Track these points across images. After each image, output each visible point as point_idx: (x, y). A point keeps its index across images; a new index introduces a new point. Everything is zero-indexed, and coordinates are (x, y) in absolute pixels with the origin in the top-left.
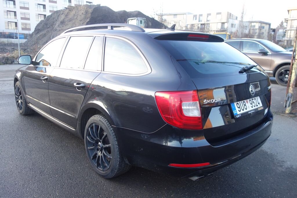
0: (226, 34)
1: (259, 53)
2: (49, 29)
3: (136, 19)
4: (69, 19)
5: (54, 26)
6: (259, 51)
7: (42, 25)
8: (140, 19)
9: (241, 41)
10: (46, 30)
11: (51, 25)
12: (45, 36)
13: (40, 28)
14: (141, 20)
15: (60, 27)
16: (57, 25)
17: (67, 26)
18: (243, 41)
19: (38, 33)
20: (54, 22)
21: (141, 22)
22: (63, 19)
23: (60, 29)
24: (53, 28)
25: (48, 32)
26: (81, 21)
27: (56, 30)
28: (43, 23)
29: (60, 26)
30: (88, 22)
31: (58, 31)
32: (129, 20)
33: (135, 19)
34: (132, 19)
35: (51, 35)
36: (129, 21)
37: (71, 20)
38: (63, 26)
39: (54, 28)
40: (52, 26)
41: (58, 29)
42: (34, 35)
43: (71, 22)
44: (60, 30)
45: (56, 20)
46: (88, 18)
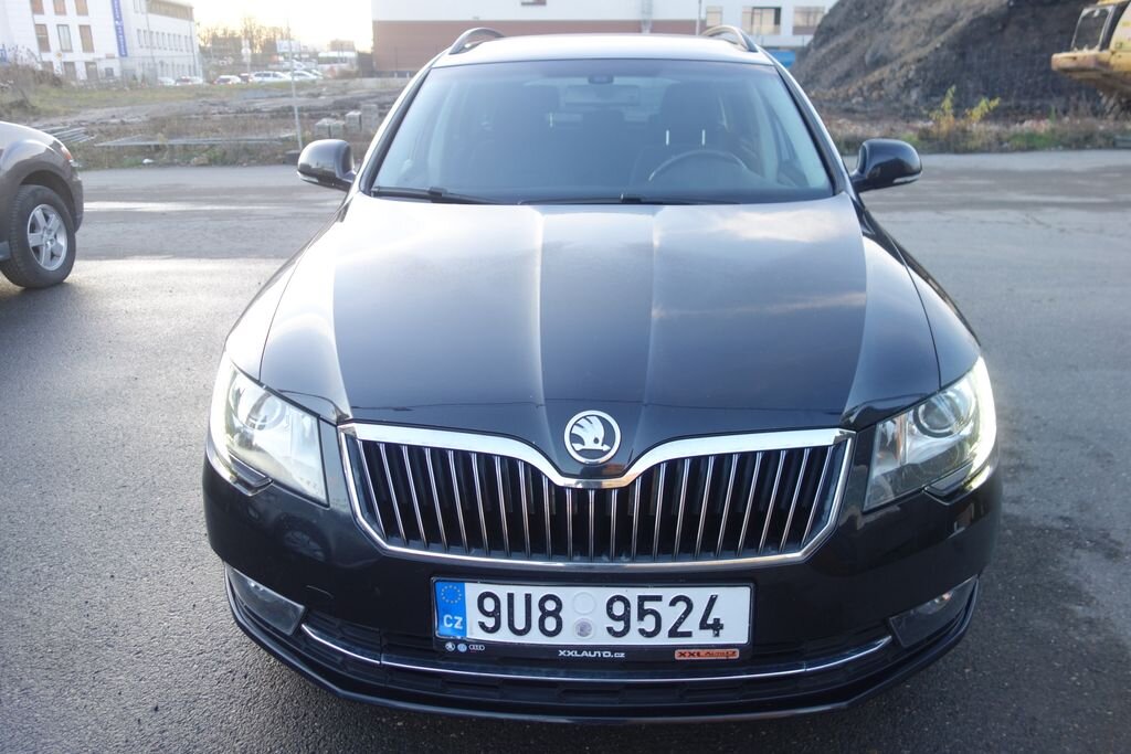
2: (865, 25)
5: (886, 9)
10: (856, 29)
11: (877, 9)
12: (846, 53)
13: (834, 22)
15: (907, 14)
17: (934, 5)
19: (825, 41)
23: (906, 20)
24: (882, 18)
25: (860, 36)
27: (891, 24)
28: (847, 4)
29: (909, 7)
31: (896, 31)
35: (870, 45)
38: (919, 9)
39: (885, 21)
40: (880, 12)
41: (899, 19)
42: (813, 50)
44: (903, 26)
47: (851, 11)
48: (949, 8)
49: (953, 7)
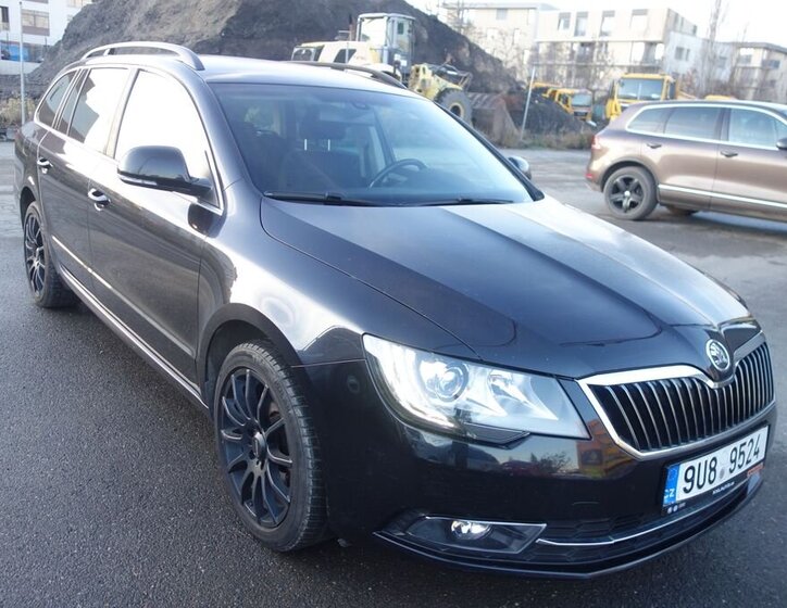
0: (663, 80)
1: (780, 148)
2: (108, 36)
3: (386, 18)
4: (174, 7)
5: (124, 25)
6: (779, 144)
7: (86, 21)
8: (396, 19)
9: (724, 109)
10: (101, 38)
11: (116, 23)
13: (81, 29)
14: (401, 20)
15: (144, 31)
16: (135, 22)
17: (165, 27)
18: (730, 109)
19: (74, 44)
20: (125, 14)
21: (400, 27)
22: (155, 6)
24: (123, 31)
26: (209, 14)
28: (89, 15)
29: (144, 26)
30: (232, 18)
32: (362, 20)
33: (382, 18)
34: (373, 18)
36: (363, 23)
37: (177, 9)
38: (152, 29)
39: (125, 34)
40: (120, 27)
41: (137, 35)
42: (62, 51)
43: (177, 16)
45: (133, 8)
46: (231, 7)
47: (93, 22)
48: (178, 30)
49: (181, 30)
